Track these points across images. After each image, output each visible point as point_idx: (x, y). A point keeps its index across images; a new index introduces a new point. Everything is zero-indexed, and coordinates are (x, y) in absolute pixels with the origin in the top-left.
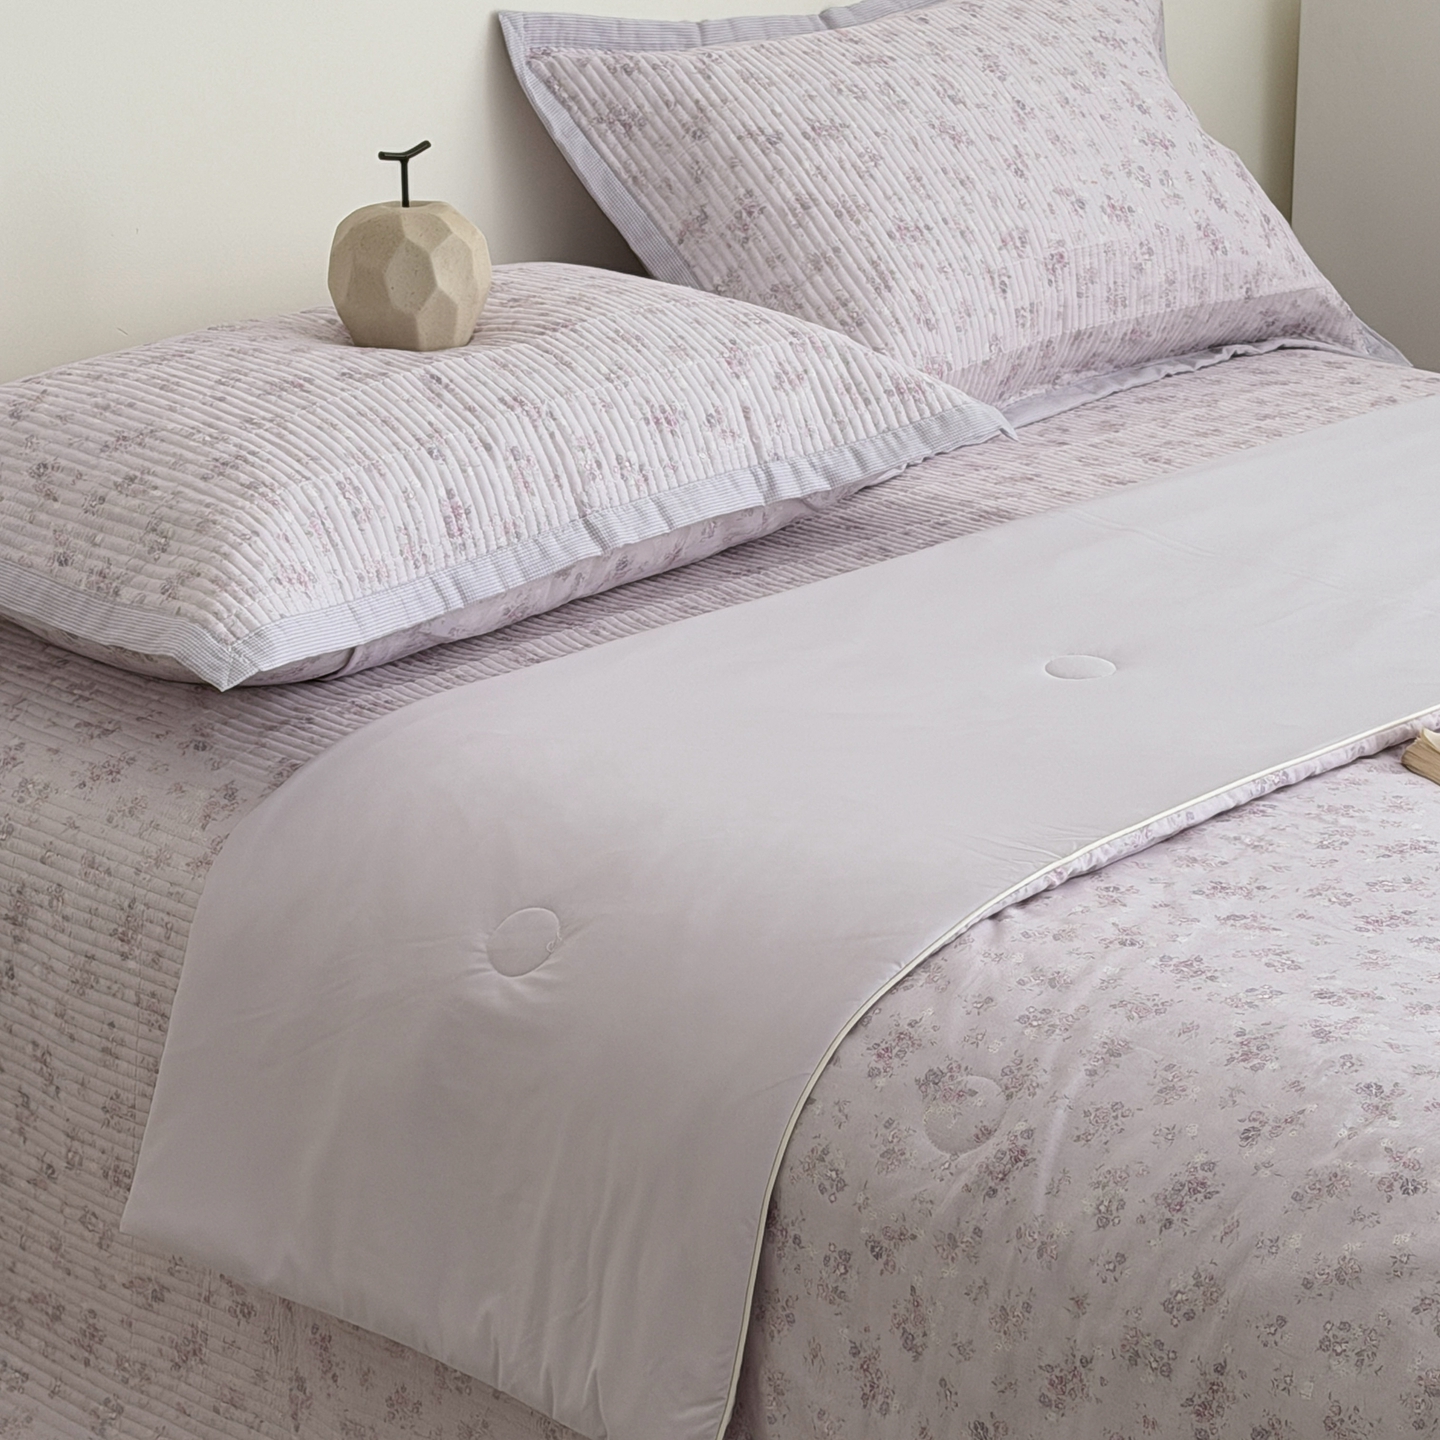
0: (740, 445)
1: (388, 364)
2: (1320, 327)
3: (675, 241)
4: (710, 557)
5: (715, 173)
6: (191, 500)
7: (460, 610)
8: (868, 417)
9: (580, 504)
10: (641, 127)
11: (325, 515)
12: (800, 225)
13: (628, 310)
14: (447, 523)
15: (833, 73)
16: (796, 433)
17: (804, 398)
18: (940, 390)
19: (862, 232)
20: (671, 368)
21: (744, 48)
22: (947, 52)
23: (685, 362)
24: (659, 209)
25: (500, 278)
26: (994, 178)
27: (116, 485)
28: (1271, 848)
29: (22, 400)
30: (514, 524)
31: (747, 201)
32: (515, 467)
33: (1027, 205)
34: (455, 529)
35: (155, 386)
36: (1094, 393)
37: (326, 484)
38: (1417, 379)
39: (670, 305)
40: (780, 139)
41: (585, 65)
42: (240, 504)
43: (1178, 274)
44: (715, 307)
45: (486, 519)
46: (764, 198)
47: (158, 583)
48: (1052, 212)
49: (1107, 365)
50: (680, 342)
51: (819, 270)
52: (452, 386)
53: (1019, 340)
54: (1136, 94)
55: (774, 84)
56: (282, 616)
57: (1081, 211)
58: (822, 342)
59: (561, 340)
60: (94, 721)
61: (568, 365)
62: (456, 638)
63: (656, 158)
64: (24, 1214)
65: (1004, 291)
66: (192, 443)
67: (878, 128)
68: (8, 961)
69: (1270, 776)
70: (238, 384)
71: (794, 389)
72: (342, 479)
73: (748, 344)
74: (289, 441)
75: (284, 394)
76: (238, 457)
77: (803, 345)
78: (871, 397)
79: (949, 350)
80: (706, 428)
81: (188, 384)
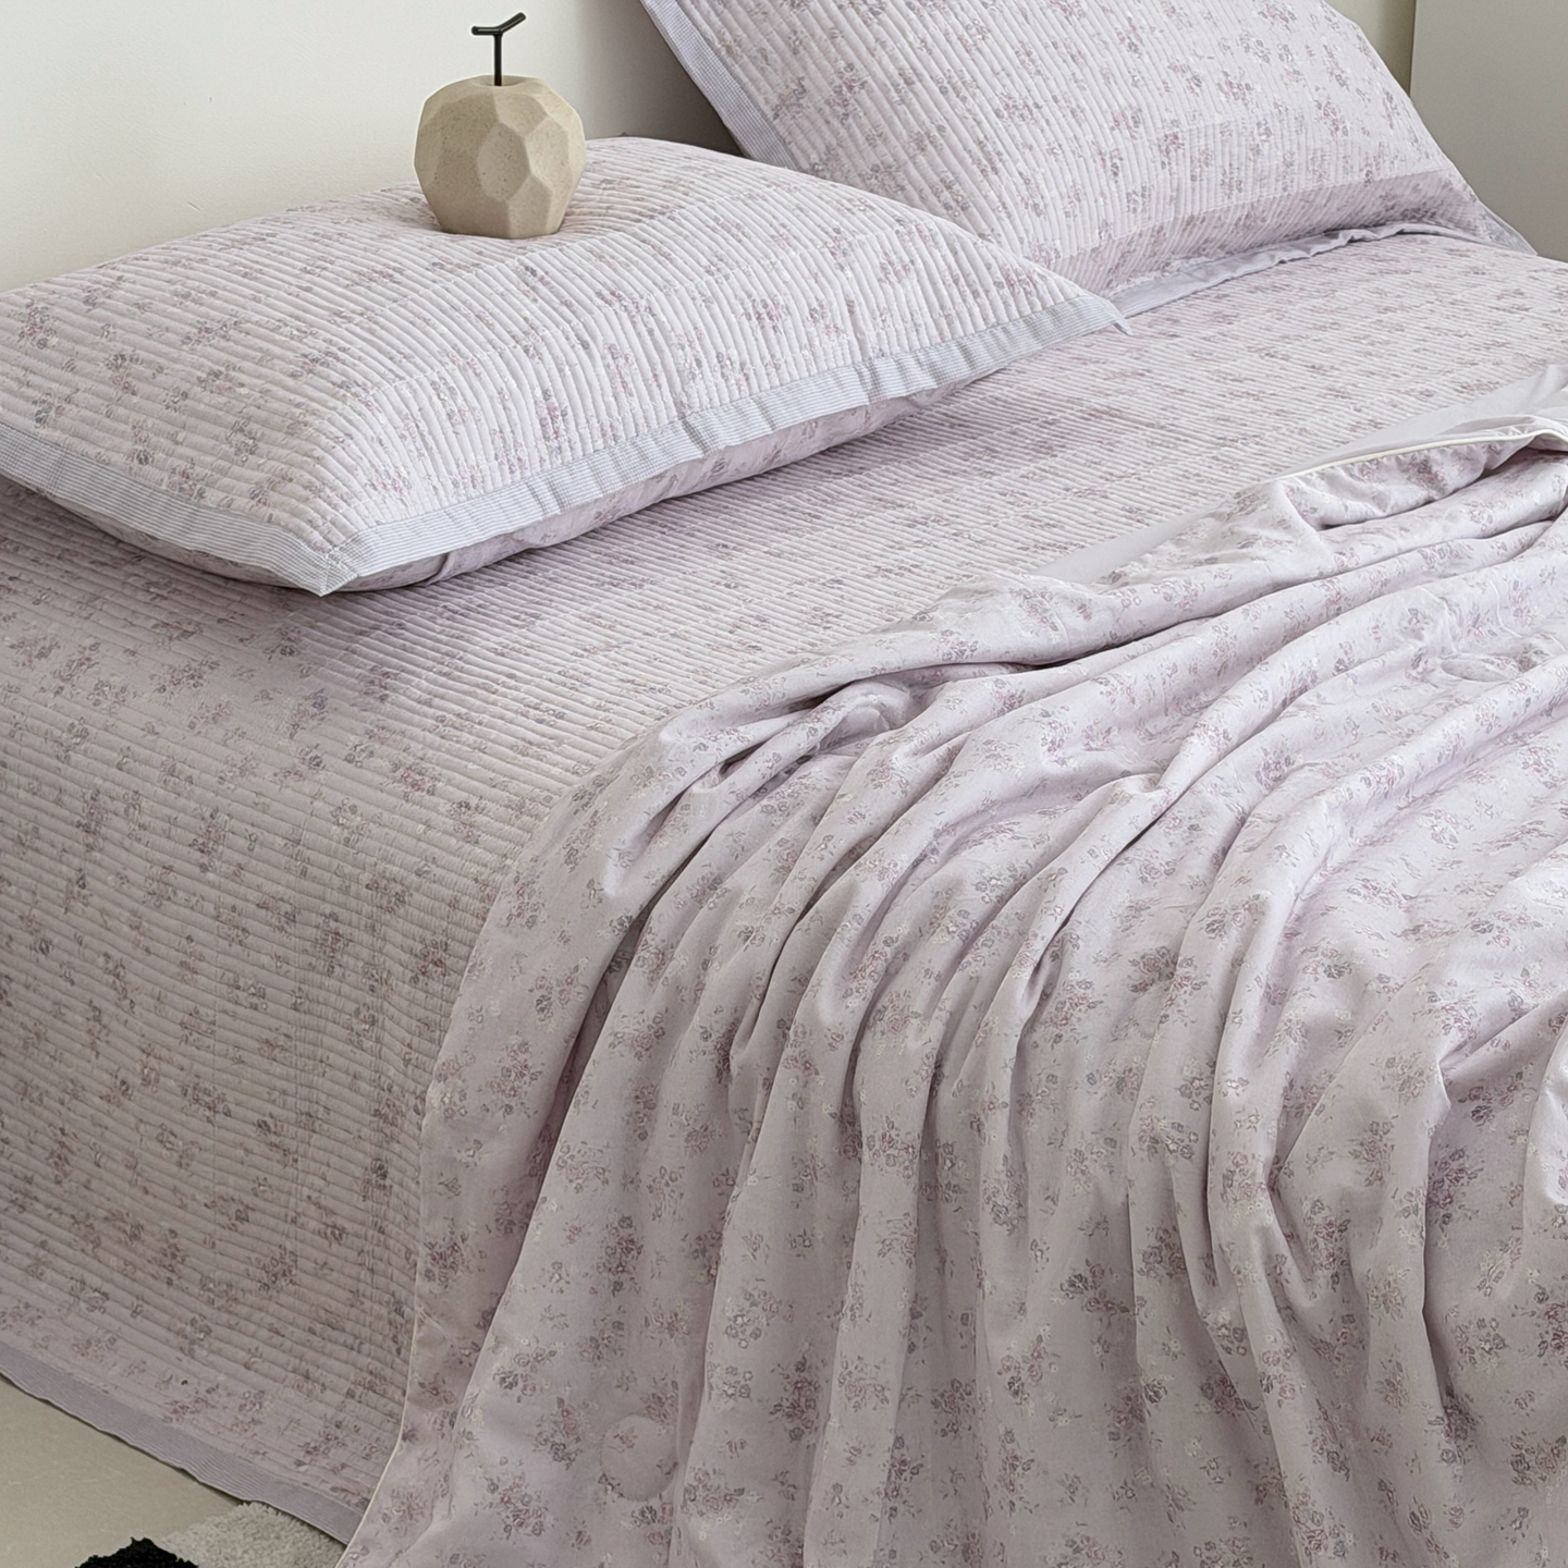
0: (843, 342)
1: (480, 253)
2: (1441, 212)
3: (770, 115)
4: (812, 457)
5: (813, 44)
6: (281, 400)
7: (556, 515)
8: (976, 310)
9: (679, 405)
11: (419, 418)
13: (727, 196)
14: (542, 426)
16: (901, 327)
17: (910, 291)
18: (1050, 281)
19: (969, 110)
20: (774, 259)
23: (787, 253)
24: (753, 81)
25: (591, 155)
26: (1105, 52)
27: (200, 380)
29: (96, 286)
30: (611, 425)
31: (848, 75)
32: (613, 367)
33: (1142, 82)
34: (551, 432)
35: (237, 273)
36: (1204, 281)
37: (420, 384)
38: (1543, 269)
39: (771, 189)
40: (882, 9)
42: (331, 405)
43: (1296, 156)
44: (818, 192)
45: (582, 421)
46: (866, 72)
47: (245, 487)
48: (1167, 89)
49: (1218, 251)
50: (782, 231)
51: (923, 150)
52: (548, 279)
53: (1129, 226)
56: (378, 523)
57: (1197, 90)
58: (930, 230)
59: (658, 229)
60: (171, 621)
61: (667, 257)
62: (546, 543)
63: (752, 26)
64: (98, 1129)
65: (1115, 174)
66: (277, 337)
68: (80, 870)
70: (325, 273)
71: (900, 282)
72: (437, 379)
73: (853, 233)
74: (380, 338)
75: (374, 284)
76: (327, 354)
77: (910, 233)
78: (981, 290)
79: (1057, 236)
80: (809, 323)
81: (272, 272)
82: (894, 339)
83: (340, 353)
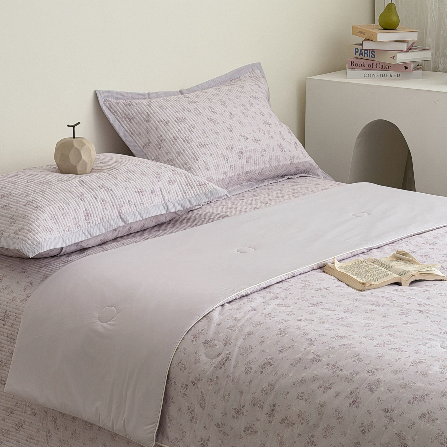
0: (159, 198)
1: (70, 177)
2: (311, 171)
3: (142, 148)
4: (152, 227)
6: (21, 211)
7: (90, 238)
8: (192, 191)
9: (119, 212)
10: (133, 119)
11: (55, 215)
12: (174, 144)
13: (131, 165)
14: (85, 217)
15: (182, 105)
16: (173, 195)
17: (176, 187)
18: (210, 185)
19: (190, 146)
20: (142, 179)
21: (159, 99)
22: (212, 100)
23: (145, 177)
24: (138, 140)
25: (98, 157)
26: (224, 132)
27: (2, 207)
28: (289, 290)
30: (102, 217)
31: (160, 138)
32: (102, 203)
33: (233, 139)
34: (87, 219)
35: (10, 183)
36: (251, 188)
37: (55, 207)
38: (335, 184)
39: (141, 163)
40: (169, 122)
41: (118, 104)
42: (34, 212)
43: (273, 157)
44: (153, 164)
45: (95, 216)
46: (165, 137)
47: (13, 231)
48: (239, 141)
49: (255, 180)
50: (144, 172)
51: (179, 155)
52: (86, 183)
53: (231, 174)
54: (261, 111)
55: (167, 108)
56: (45, 239)
57: (247, 141)
58: (180, 172)
59: (114, 172)
61: (116, 178)
62: (88, 247)
63: (137, 127)
65: (227, 161)
66: (21, 197)
67: (194, 120)
69: (290, 273)
70: (32, 182)
71: (173, 184)
72: (59, 206)
73: (161, 173)
74: (46, 197)
75: (44, 185)
76: (33, 200)
77: (175, 173)
78: (193, 187)
79: (213, 176)
80: (151, 194)
81: (19, 183)
82: (172, 198)
83: (36, 200)
